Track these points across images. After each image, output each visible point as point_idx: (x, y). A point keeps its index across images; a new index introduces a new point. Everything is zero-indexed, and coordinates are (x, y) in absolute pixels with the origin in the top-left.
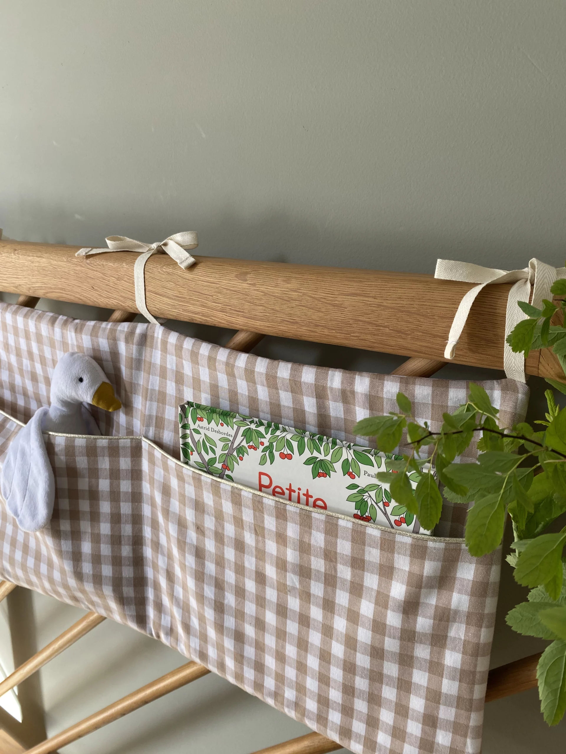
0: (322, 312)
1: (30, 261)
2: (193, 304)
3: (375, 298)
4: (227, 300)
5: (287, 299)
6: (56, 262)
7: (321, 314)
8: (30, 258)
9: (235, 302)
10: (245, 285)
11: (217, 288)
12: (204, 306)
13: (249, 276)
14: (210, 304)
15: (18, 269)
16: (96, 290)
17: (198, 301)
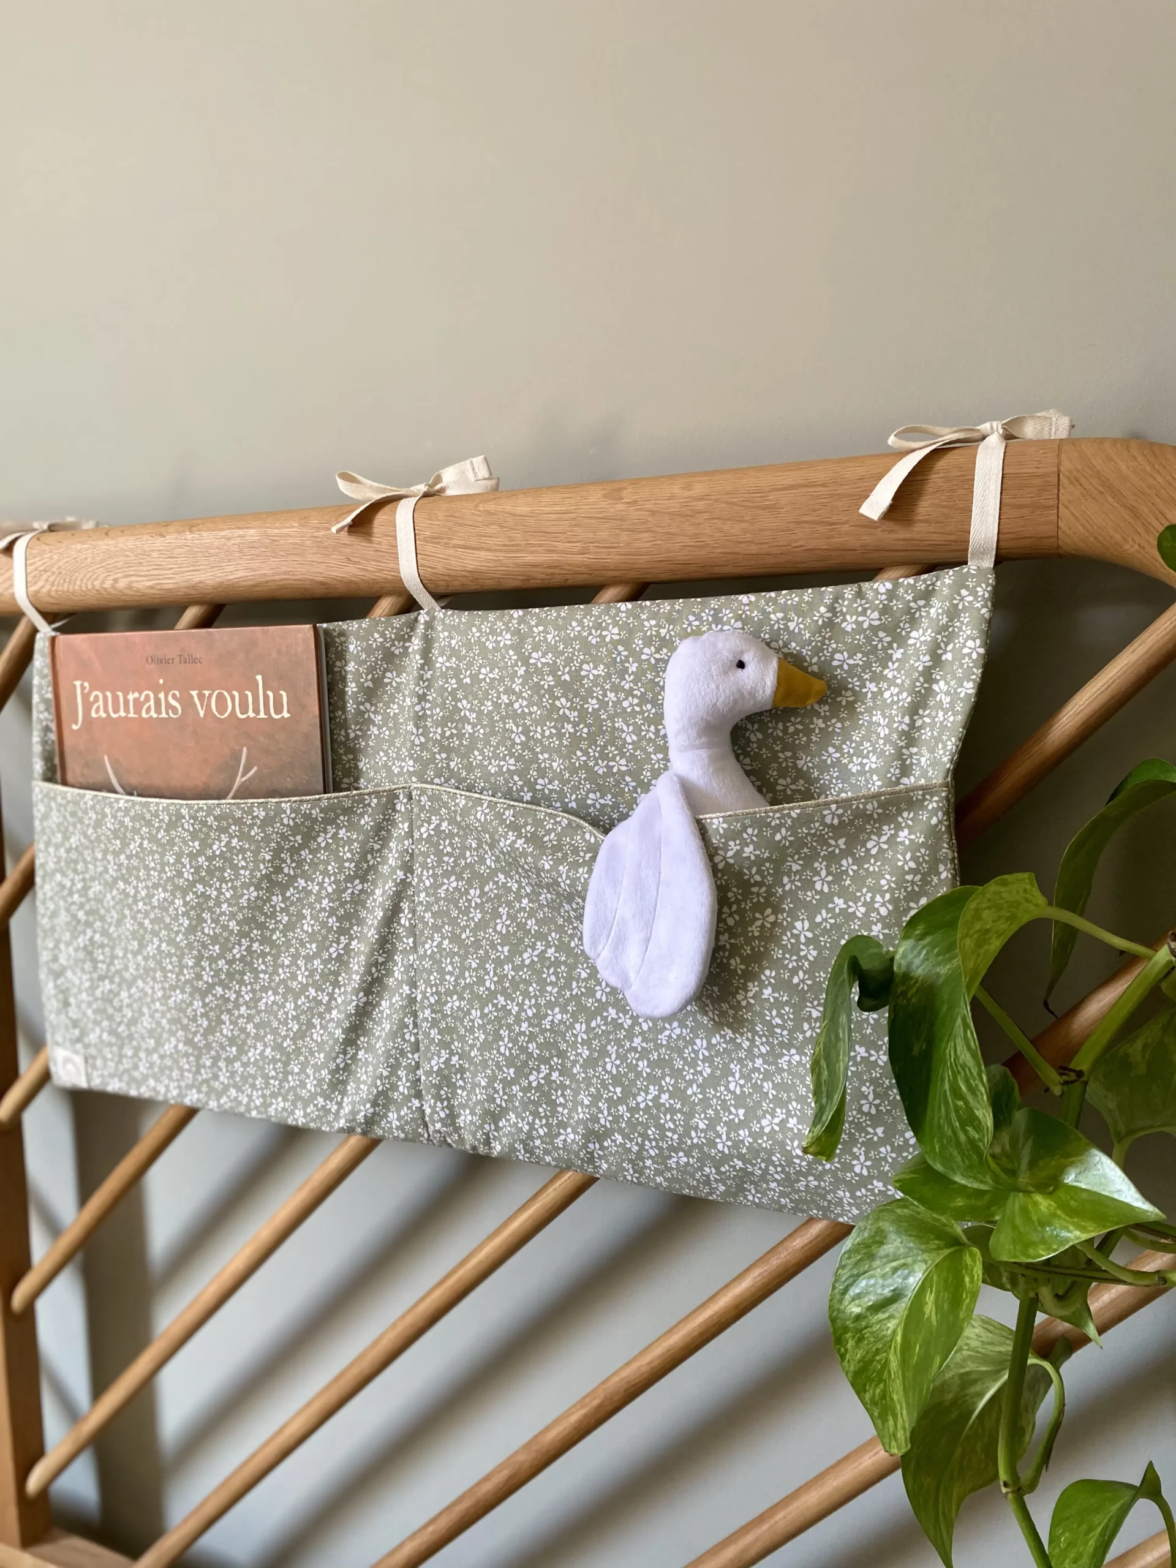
0: (746, 521)
1: (223, 537)
2: (533, 552)
3: (824, 485)
4: (591, 535)
5: (689, 512)
6: (276, 531)
7: (744, 525)
8: (222, 533)
9: (603, 534)
10: (620, 507)
11: (574, 519)
12: (550, 551)
13: (625, 491)
14: (561, 546)
15: (200, 555)
16: (356, 563)
17: (540, 545)
